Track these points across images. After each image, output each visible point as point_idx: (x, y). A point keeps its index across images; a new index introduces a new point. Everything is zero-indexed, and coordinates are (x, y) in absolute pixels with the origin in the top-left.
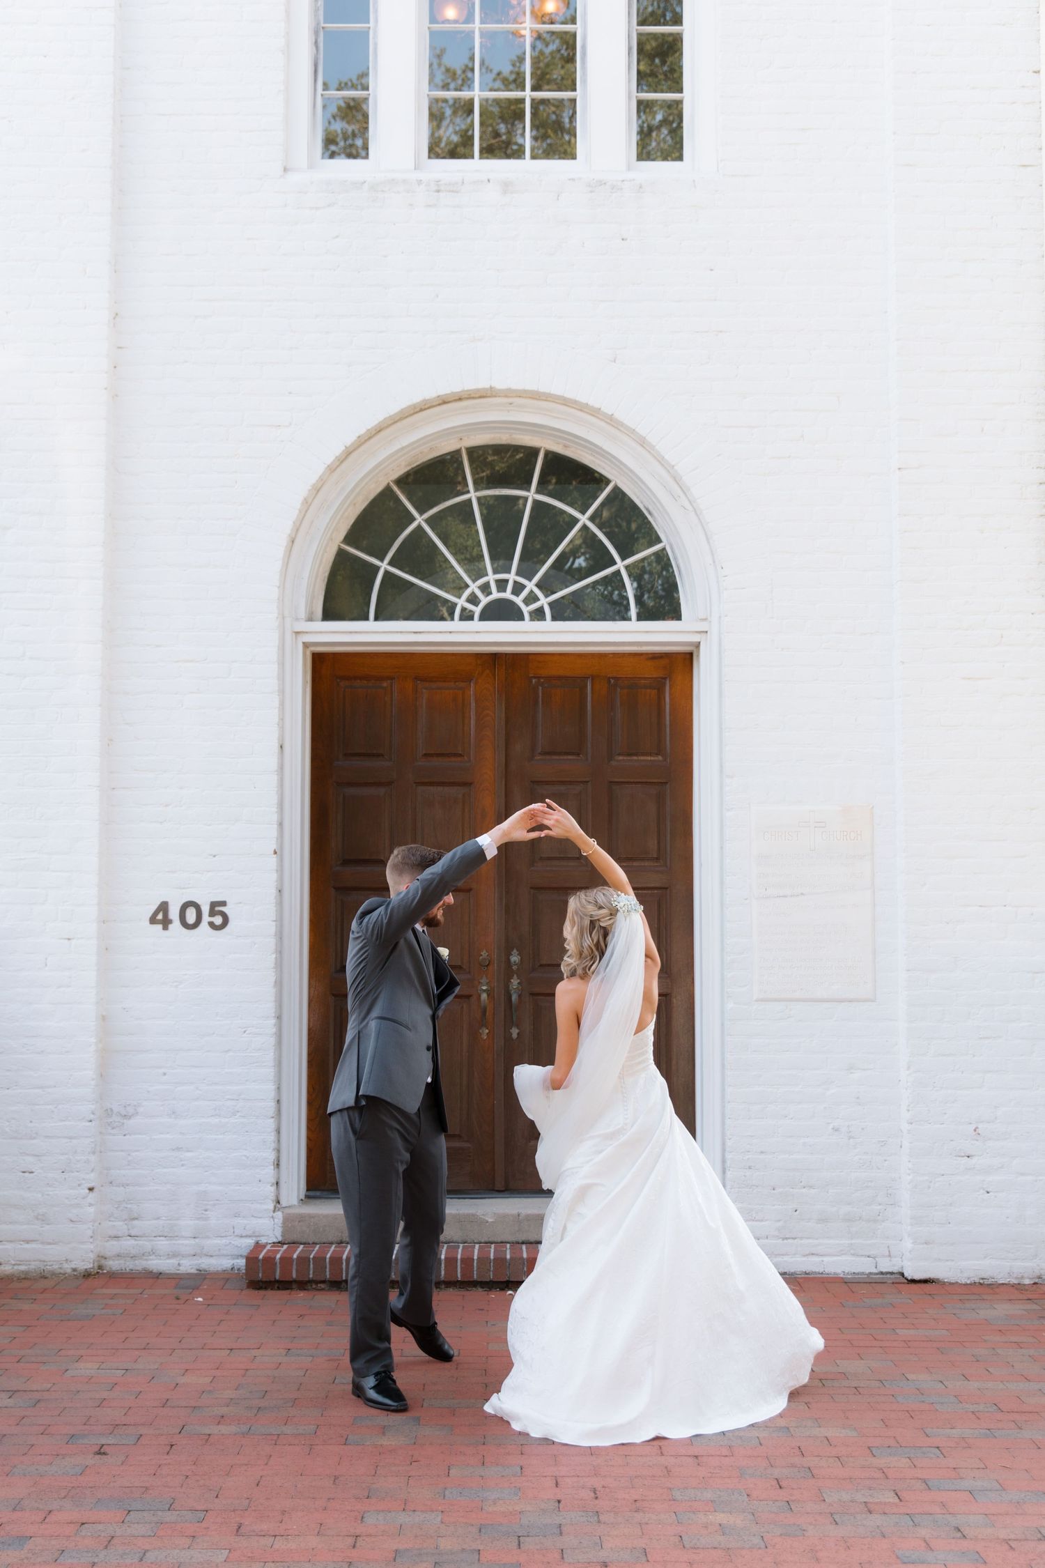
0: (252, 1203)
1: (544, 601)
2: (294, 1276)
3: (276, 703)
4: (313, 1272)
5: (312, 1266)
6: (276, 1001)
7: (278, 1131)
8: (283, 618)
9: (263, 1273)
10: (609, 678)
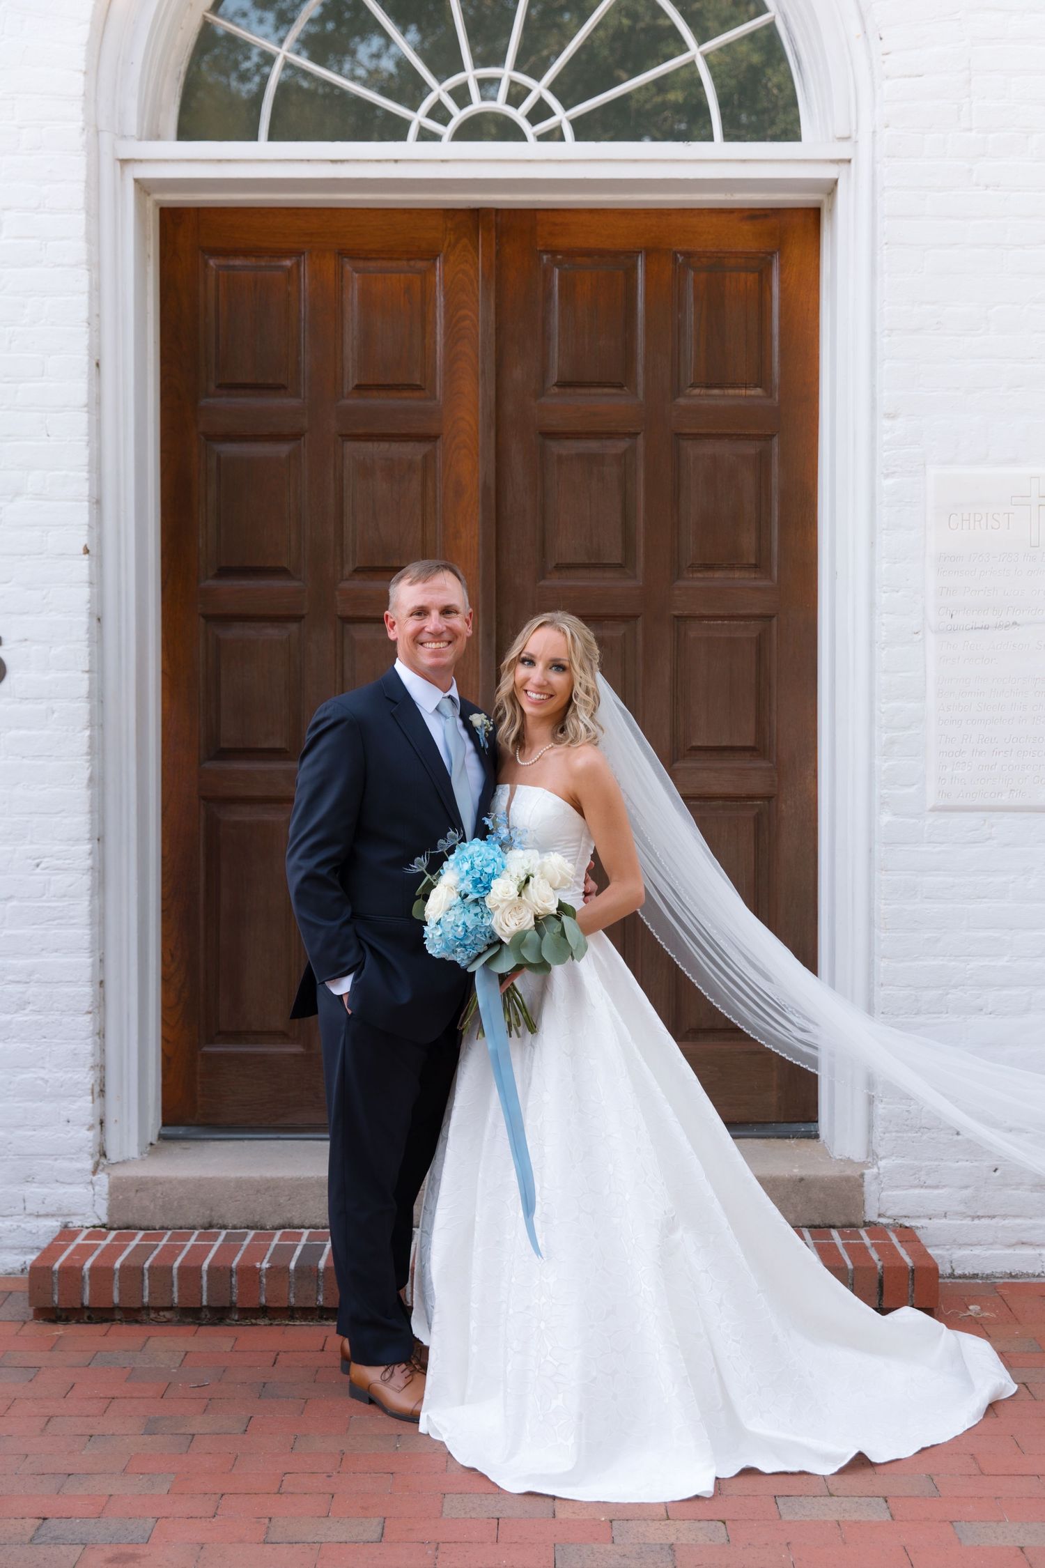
0: (56, 1160)
1: (562, 117)
2: (116, 1299)
3: (84, 284)
4: (150, 1293)
5: (147, 1282)
6: (91, 812)
7: (101, 1034)
8: (98, 132)
9: (61, 1295)
10: (675, 253)
